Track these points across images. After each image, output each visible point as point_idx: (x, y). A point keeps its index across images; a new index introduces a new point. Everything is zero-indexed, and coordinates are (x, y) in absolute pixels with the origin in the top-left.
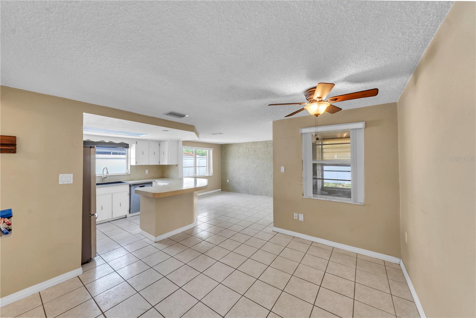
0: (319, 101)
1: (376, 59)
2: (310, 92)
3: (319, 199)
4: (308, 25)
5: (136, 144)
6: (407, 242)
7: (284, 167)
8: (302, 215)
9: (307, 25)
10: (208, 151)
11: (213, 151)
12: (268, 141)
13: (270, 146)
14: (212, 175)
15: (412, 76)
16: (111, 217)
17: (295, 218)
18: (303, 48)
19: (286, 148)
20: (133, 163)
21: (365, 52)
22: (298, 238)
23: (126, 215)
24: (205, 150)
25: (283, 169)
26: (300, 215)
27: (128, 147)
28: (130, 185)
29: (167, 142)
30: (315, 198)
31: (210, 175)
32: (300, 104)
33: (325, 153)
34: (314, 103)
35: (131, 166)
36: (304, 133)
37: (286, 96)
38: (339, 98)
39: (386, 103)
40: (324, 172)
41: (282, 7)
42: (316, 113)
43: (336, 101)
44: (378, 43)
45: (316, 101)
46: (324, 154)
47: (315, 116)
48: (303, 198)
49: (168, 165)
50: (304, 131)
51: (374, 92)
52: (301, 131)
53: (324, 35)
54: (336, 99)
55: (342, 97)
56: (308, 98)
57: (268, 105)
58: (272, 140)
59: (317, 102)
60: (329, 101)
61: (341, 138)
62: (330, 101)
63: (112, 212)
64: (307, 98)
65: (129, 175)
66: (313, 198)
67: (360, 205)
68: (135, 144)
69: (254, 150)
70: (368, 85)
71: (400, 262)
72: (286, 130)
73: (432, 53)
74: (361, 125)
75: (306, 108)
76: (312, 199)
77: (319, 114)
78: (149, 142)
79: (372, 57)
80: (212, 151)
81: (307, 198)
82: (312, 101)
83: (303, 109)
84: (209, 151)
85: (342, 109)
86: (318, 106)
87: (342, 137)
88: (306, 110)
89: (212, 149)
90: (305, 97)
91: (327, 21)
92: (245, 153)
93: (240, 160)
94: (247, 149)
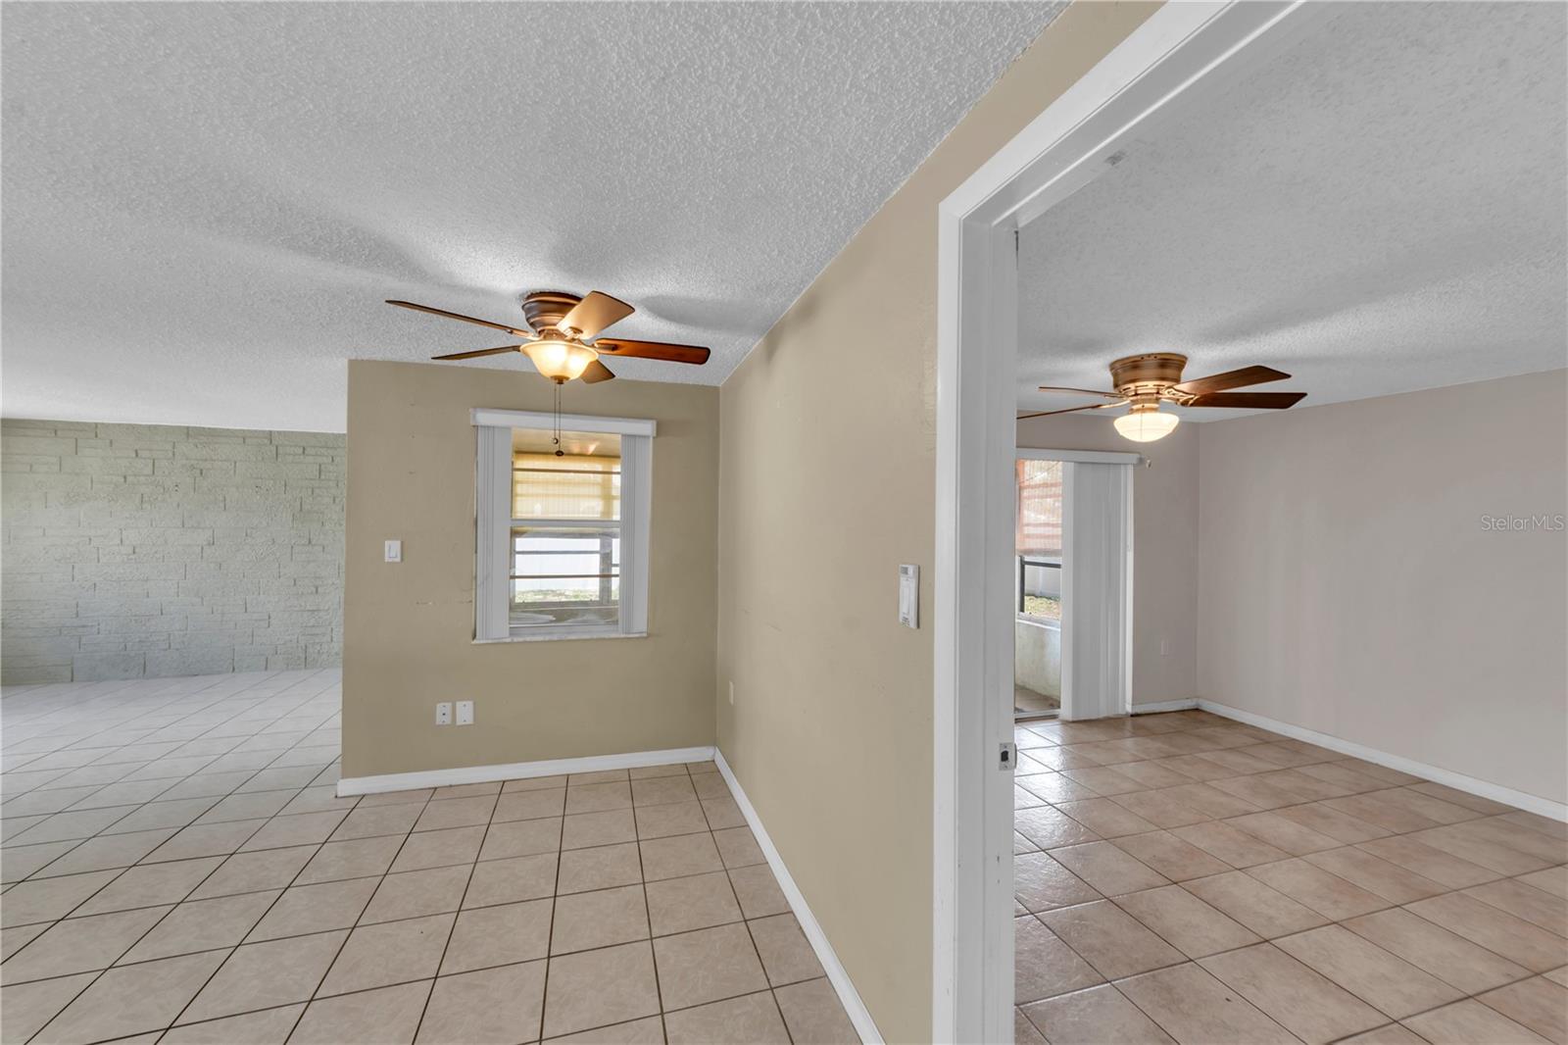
0: (573, 340)
1: (722, 281)
2: (548, 304)
3: (528, 639)
4: (620, 124)
6: (732, 702)
7: (398, 543)
8: (470, 704)
9: (617, 121)
12: (279, 433)
13: (295, 455)
15: (761, 340)
17: (439, 720)
18: (578, 175)
19: (411, 473)
21: (709, 256)
22: (451, 786)
25: (392, 550)
26: (459, 705)
30: (516, 640)
32: (511, 332)
33: (522, 495)
34: (551, 342)
36: (482, 426)
37: (455, 286)
38: (622, 347)
39: (701, 383)
40: (517, 556)
41: (574, 32)
42: (558, 373)
43: (615, 352)
44: (738, 249)
45: (560, 336)
46: (519, 498)
47: (554, 383)
48: (476, 645)
50: (484, 418)
51: (698, 355)
52: (474, 417)
53: (647, 173)
54: (615, 348)
55: (631, 345)
56: (537, 319)
57: (387, 301)
58: (345, 432)
59: (567, 341)
60: (596, 345)
61: (582, 455)
62: (599, 348)
64: (532, 320)
66: (508, 640)
67: (637, 638)
69: (193, 467)
70: (685, 334)
71: (714, 755)
72: (412, 405)
73: (808, 310)
74: (647, 428)
75: (528, 350)
76: (505, 643)
77: (567, 378)
79: (716, 272)
81: (490, 641)
82: (548, 334)
83: (516, 348)
85: (614, 376)
86: (569, 353)
87: (584, 452)
88: (526, 354)
90: (524, 313)
91: (665, 144)
92: (125, 477)
93: (82, 514)
94: (145, 459)
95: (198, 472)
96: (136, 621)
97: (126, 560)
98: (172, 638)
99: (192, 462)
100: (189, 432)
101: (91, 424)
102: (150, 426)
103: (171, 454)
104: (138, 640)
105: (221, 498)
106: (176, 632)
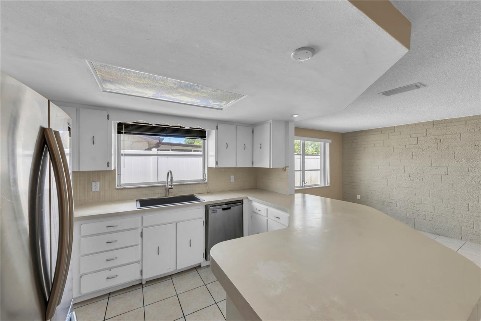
5: (217, 130)
10: (323, 143)
11: (330, 144)
14: (329, 185)
16: (175, 269)
20: (212, 163)
23: (201, 263)
24: (319, 144)
27: (205, 137)
28: (206, 206)
29: (269, 124)
31: (327, 185)
35: (209, 168)
49: (270, 168)
63: (177, 259)
65: (207, 183)
68: (214, 131)
78: (236, 127)
80: (328, 144)
84: (325, 144)
89: (330, 141)
92: (406, 146)
93: (390, 160)
94: (414, 138)
95: (439, 141)
96: (411, 204)
97: (406, 179)
98: (427, 215)
99: (436, 137)
100: (433, 123)
101: (393, 127)
102: (415, 124)
103: (425, 134)
104: (412, 212)
105: (452, 152)
106: (429, 213)
